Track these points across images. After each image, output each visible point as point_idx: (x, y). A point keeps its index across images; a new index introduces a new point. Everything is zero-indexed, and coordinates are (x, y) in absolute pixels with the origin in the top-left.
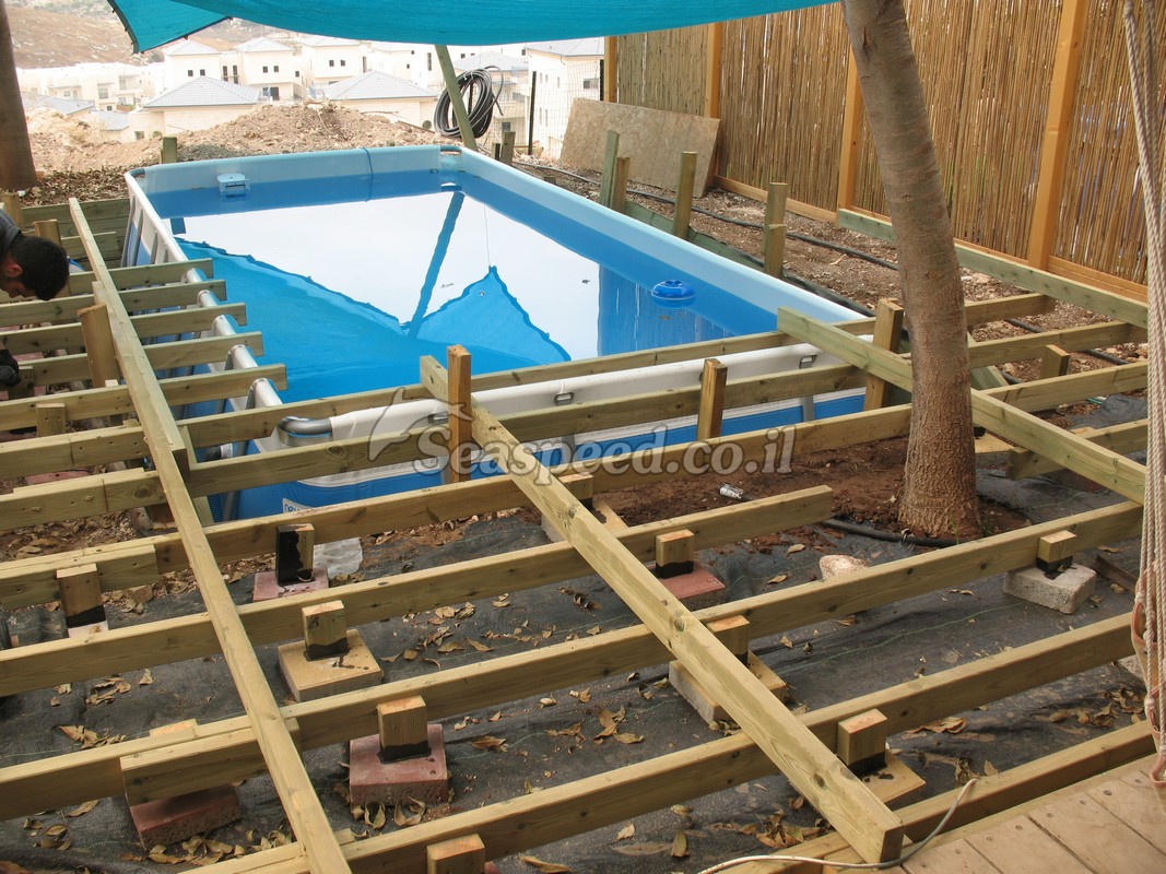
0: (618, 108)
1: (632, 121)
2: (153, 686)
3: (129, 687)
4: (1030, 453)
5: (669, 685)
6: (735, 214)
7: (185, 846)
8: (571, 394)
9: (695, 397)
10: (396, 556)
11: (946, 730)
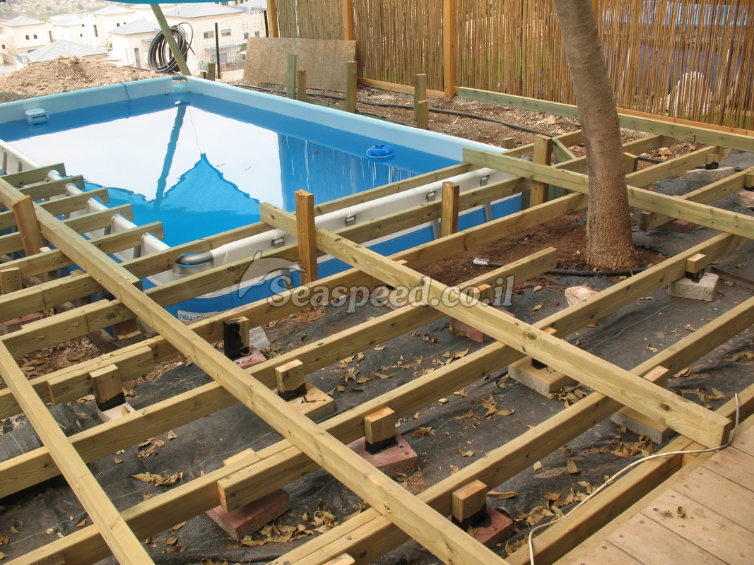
0: (281, 41)
1: (292, 48)
2: (179, 439)
3: (163, 443)
4: (653, 214)
5: (510, 378)
6: (376, 100)
7: (263, 532)
8: (355, 216)
9: (438, 207)
10: (288, 332)
11: (682, 375)
